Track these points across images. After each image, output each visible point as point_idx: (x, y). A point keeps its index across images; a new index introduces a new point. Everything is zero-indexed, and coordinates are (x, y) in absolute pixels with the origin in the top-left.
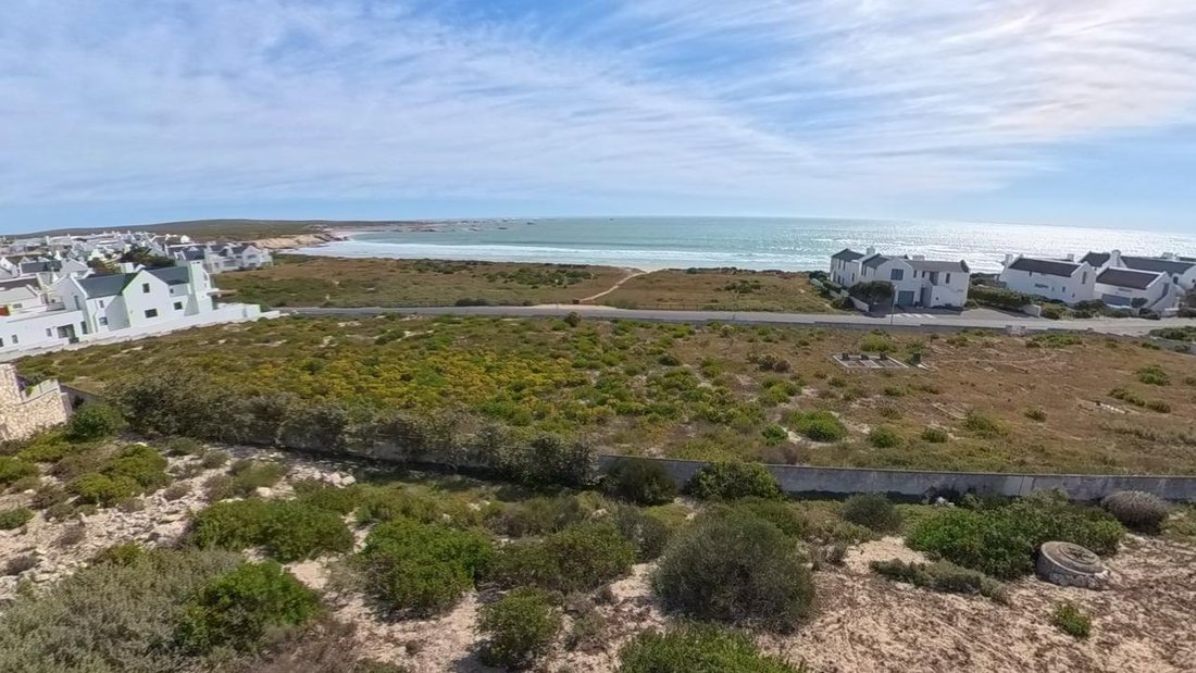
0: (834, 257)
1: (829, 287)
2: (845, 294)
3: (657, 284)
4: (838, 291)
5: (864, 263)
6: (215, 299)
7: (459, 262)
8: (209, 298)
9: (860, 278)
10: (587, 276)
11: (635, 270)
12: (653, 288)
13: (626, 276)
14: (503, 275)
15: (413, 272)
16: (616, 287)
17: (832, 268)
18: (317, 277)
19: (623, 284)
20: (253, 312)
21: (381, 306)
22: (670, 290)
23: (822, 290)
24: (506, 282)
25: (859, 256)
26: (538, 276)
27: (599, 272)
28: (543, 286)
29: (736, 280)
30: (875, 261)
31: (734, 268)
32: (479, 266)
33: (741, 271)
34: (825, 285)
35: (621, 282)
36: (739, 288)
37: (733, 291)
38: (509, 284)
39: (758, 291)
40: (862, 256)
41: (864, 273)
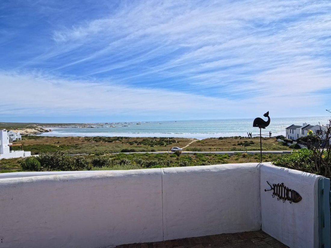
0: (287, 128)
1: (287, 141)
2: (295, 143)
3: (207, 144)
4: (291, 142)
5: (302, 129)
6: (11, 149)
7: (114, 137)
8: (9, 147)
9: (301, 135)
10: (174, 141)
11: (195, 139)
12: (205, 145)
13: (191, 141)
14: (136, 142)
15: (93, 142)
16: (188, 145)
17: (287, 133)
18: (47, 144)
19: (191, 144)
20: (28, 154)
21: (86, 153)
22: (213, 146)
23: (283, 143)
24: (138, 145)
25: (299, 127)
26: (152, 142)
27: (179, 140)
28: (155, 146)
29: (242, 141)
30: (307, 127)
31: (240, 137)
32: (124, 139)
33: (243, 137)
34: (285, 140)
35: (190, 144)
36: (244, 144)
37: (241, 145)
38: (139, 145)
39: (253, 145)
40: (301, 126)
41: (303, 133)
